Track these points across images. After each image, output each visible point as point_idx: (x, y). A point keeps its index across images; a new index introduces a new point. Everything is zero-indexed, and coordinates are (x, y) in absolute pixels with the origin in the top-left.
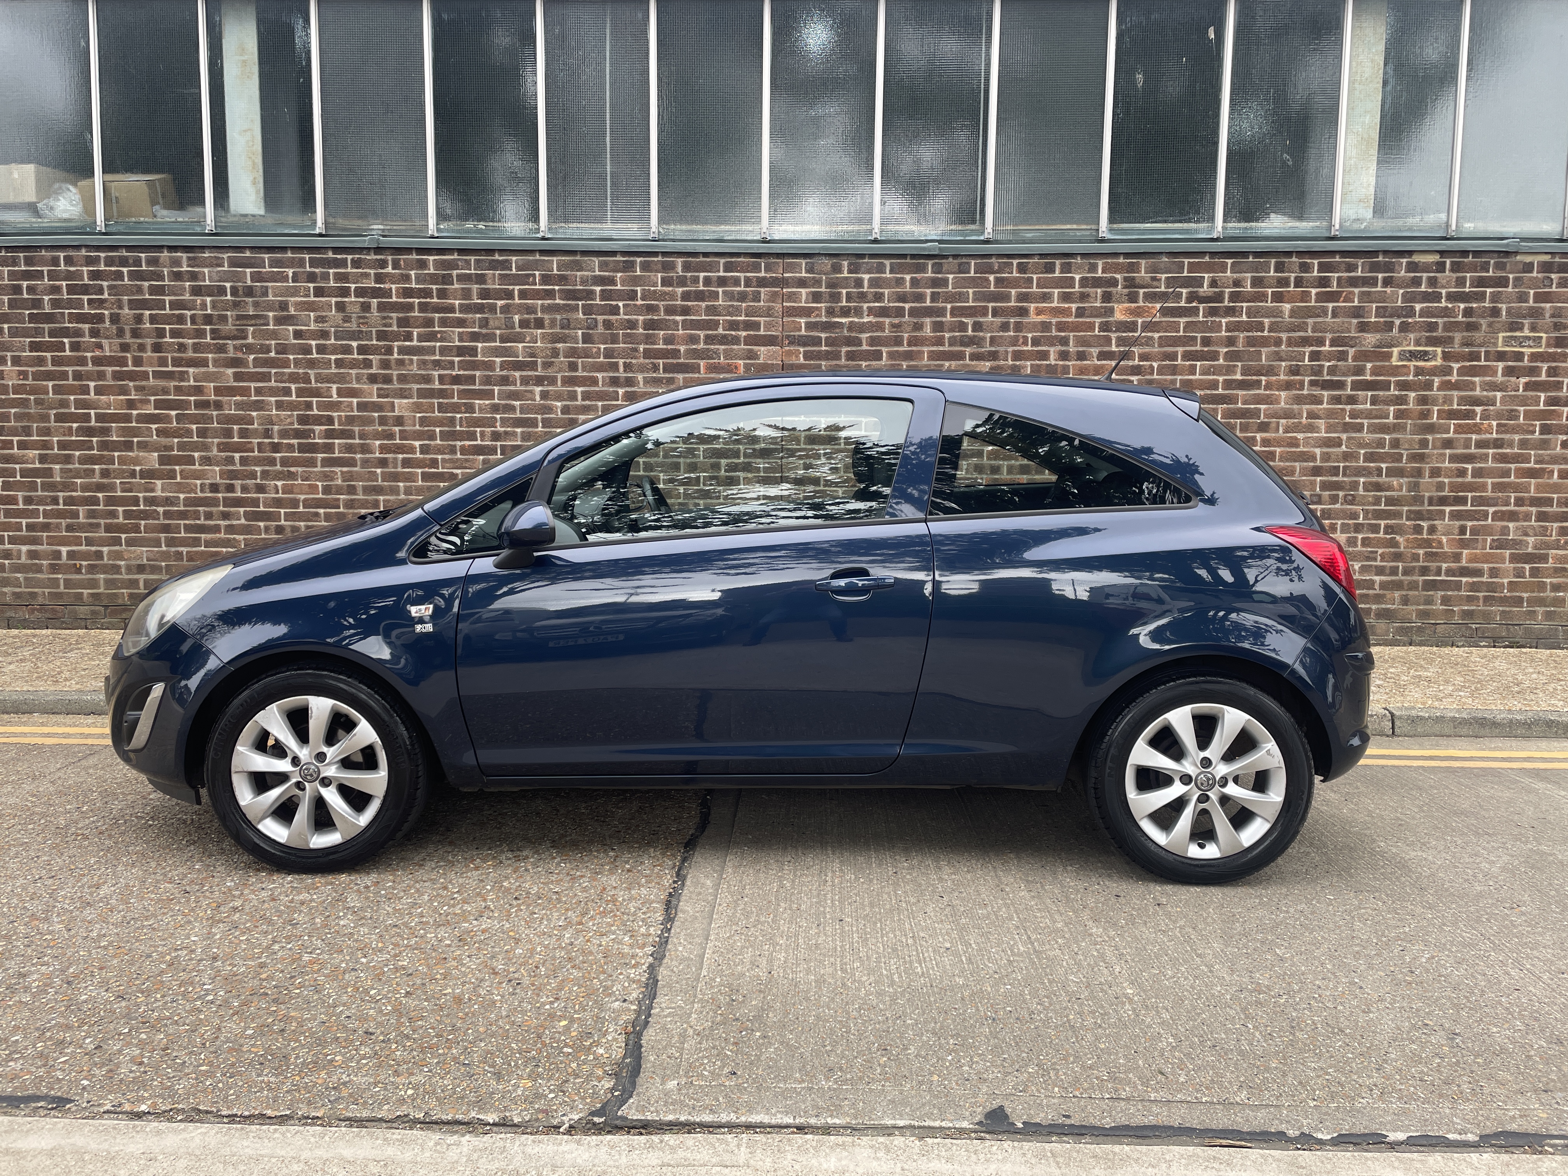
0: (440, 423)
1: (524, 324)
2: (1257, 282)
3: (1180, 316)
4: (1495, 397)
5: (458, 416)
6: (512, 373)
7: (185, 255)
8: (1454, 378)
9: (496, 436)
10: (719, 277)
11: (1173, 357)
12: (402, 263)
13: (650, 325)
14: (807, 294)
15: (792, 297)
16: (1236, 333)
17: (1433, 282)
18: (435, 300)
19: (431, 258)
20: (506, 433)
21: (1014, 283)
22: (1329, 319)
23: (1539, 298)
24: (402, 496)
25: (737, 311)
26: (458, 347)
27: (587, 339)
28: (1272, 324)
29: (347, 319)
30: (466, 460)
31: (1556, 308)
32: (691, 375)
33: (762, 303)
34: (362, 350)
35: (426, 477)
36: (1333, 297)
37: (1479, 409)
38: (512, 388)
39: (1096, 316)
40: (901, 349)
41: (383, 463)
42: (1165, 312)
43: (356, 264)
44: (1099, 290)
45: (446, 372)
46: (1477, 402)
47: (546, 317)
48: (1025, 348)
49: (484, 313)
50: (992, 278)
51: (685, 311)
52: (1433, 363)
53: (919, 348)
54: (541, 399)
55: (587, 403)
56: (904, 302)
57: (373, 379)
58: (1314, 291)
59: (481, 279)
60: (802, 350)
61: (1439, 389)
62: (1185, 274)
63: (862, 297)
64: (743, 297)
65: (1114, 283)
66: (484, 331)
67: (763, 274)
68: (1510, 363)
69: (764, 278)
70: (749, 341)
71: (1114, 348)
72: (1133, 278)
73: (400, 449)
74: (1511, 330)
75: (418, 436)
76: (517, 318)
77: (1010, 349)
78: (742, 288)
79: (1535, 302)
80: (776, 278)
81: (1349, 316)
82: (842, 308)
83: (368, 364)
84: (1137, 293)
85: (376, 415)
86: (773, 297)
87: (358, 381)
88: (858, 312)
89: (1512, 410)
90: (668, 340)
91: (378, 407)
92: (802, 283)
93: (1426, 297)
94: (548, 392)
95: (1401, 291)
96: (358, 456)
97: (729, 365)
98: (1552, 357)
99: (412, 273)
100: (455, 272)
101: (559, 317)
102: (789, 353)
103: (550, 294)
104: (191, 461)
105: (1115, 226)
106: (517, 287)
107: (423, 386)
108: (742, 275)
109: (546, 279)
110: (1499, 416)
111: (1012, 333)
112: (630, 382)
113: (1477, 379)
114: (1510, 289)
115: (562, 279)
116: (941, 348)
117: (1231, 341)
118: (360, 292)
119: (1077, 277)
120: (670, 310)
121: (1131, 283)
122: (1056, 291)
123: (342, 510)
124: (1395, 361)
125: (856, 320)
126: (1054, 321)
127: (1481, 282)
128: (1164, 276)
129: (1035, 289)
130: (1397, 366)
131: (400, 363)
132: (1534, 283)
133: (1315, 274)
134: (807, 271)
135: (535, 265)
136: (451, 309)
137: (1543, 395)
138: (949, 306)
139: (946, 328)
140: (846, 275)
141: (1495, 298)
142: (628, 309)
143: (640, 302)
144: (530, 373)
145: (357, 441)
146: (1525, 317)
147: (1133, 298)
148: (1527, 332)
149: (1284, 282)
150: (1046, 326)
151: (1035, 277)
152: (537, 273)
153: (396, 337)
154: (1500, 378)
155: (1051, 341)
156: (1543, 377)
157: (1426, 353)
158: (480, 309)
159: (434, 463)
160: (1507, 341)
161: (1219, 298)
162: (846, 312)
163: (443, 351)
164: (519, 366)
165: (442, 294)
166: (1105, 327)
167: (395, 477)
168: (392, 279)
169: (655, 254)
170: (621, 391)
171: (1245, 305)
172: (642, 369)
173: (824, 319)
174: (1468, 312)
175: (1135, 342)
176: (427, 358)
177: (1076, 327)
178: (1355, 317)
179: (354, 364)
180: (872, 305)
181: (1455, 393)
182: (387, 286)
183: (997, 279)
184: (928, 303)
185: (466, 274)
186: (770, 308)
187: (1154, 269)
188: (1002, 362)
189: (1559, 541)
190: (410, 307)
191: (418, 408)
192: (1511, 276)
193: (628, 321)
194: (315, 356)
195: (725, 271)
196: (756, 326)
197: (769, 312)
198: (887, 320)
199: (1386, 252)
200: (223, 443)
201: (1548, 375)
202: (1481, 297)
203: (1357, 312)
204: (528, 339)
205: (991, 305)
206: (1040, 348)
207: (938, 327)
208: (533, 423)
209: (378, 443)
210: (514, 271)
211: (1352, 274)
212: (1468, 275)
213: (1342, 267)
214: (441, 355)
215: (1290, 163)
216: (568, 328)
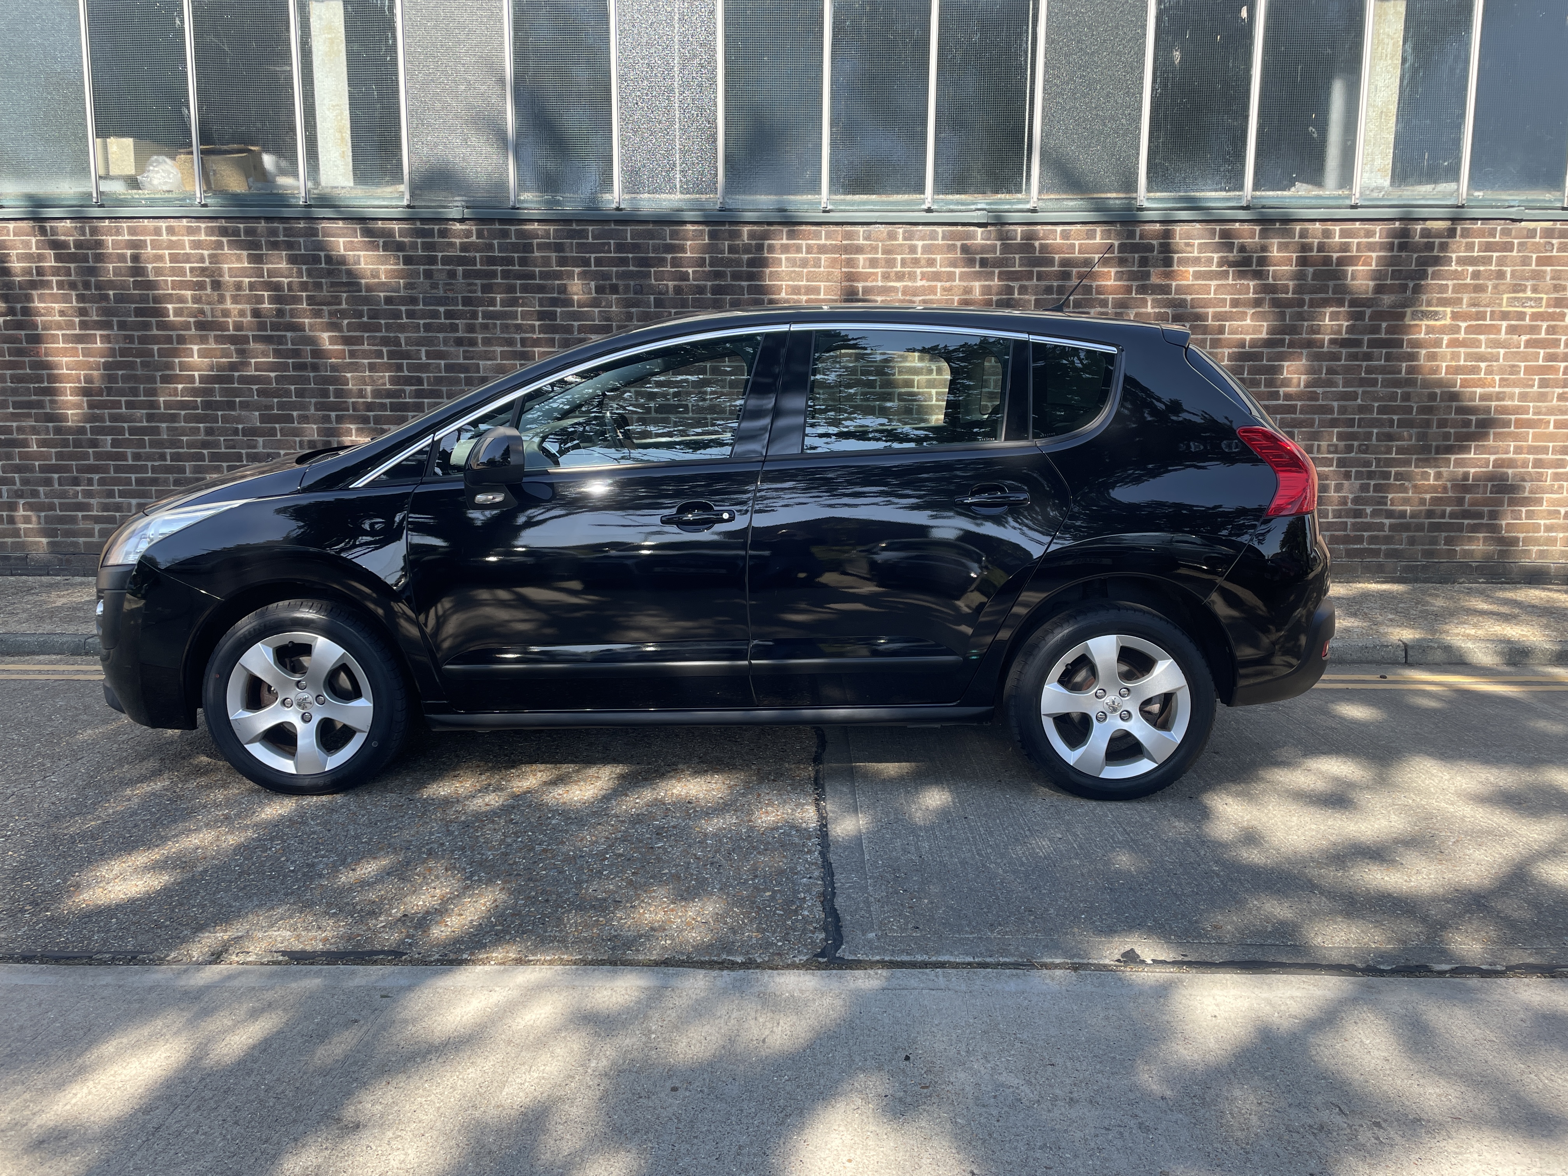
1: (600, 290)
2: (1283, 247)
3: (1211, 280)
4: (1499, 353)
6: (589, 336)
7: (281, 226)
8: (1462, 335)
10: (782, 244)
11: (1205, 317)
12: (485, 232)
13: (717, 290)
14: (865, 259)
15: (851, 262)
16: (1263, 295)
17: (1444, 246)
18: (517, 267)
19: (513, 228)
21: (1058, 249)
22: (1349, 282)
23: (1541, 261)
25: (799, 276)
26: (539, 312)
27: (658, 303)
28: (1296, 286)
29: (434, 286)
31: (1555, 271)
33: (822, 269)
34: (449, 315)
36: (1352, 261)
37: (1483, 365)
39: (1134, 280)
42: (1197, 275)
43: (442, 234)
44: (1136, 256)
45: (527, 335)
46: (1481, 358)
47: (620, 282)
49: (563, 279)
50: (1037, 244)
51: (750, 276)
52: (1442, 322)
56: (955, 267)
57: (459, 342)
58: (1335, 255)
59: (559, 248)
61: (1447, 347)
62: (1217, 240)
63: (916, 262)
64: (804, 263)
65: (1150, 248)
66: (562, 296)
67: (823, 242)
68: (1513, 322)
69: (824, 245)
71: (1150, 310)
72: (1169, 244)
74: (1515, 292)
76: (593, 284)
78: (804, 255)
79: (1537, 265)
80: (836, 245)
81: (1365, 279)
82: (897, 273)
83: (454, 328)
84: (1172, 257)
85: (462, 375)
86: (832, 263)
87: (445, 345)
88: (912, 276)
89: (1514, 366)
90: (734, 304)
91: (465, 369)
92: (860, 249)
93: (1438, 261)
95: (1415, 255)
98: (1552, 317)
99: (495, 242)
100: (535, 241)
101: (632, 283)
103: (623, 262)
104: (289, 419)
105: (1152, 195)
106: (593, 256)
107: (506, 349)
108: (804, 242)
109: (620, 248)
110: (1502, 371)
111: (1055, 296)
113: (1482, 337)
114: (1515, 253)
117: (1258, 303)
118: (446, 260)
119: (1117, 243)
120: (736, 276)
121: (1166, 248)
122: (1097, 256)
124: (1408, 321)
125: (910, 284)
126: (1094, 284)
127: (1488, 247)
128: (1197, 242)
129: (1077, 254)
130: (1410, 325)
131: (485, 327)
132: (1536, 248)
133: (1337, 239)
134: (865, 239)
135: (610, 235)
136: (532, 276)
137: (1542, 352)
138: (997, 271)
139: (994, 291)
140: (901, 241)
141: (1501, 262)
142: (697, 276)
143: (709, 269)
145: (445, 400)
146: (1527, 280)
147: (1168, 262)
148: (1529, 294)
149: (1308, 247)
150: (1086, 289)
151: (1077, 243)
152: (612, 242)
153: (480, 302)
154: (1503, 336)
155: (1092, 304)
156: (1543, 335)
157: (1436, 313)
158: (558, 275)
160: (1511, 301)
161: (1248, 262)
162: (900, 277)
163: (525, 315)
165: (523, 262)
166: (1142, 290)
168: (476, 247)
169: (723, 223)
171: (1271, 268)
173: (880, 284)
174: (1476, 275)
175: (1170, 304)
176: (509, 322)
177: (1115, 291)
178: (1373, 280)
179: (441, 328)
180: (925, 270)
181: (1462, 350)
182: (471, 254)
184: (977, 269)
185: (545, 243)
186: (829, 273)
187: (1188, 235)
189: (1553, 485)
190: (493, 274)
191: (501, 369)
192: (1516, 241)
193: (697, 286)
194: (405, 320)
195: (787, 239)
196: (816, 290)
197: (828, 277)
198: (939, 284)
199: (1401, 220)
200: (319, 403)
201: (1547, 333)
202: (1487, 261)
203: (1375, 275)
204: (604, 304)
205: (1036, 269)
207: (987, 290)
210: (590, 240)
211: (1371, 240)
212: (1477, 240)
213: (1362, 233)
214: (522, 319)
215: (1315, 135)
216: (641, 293)
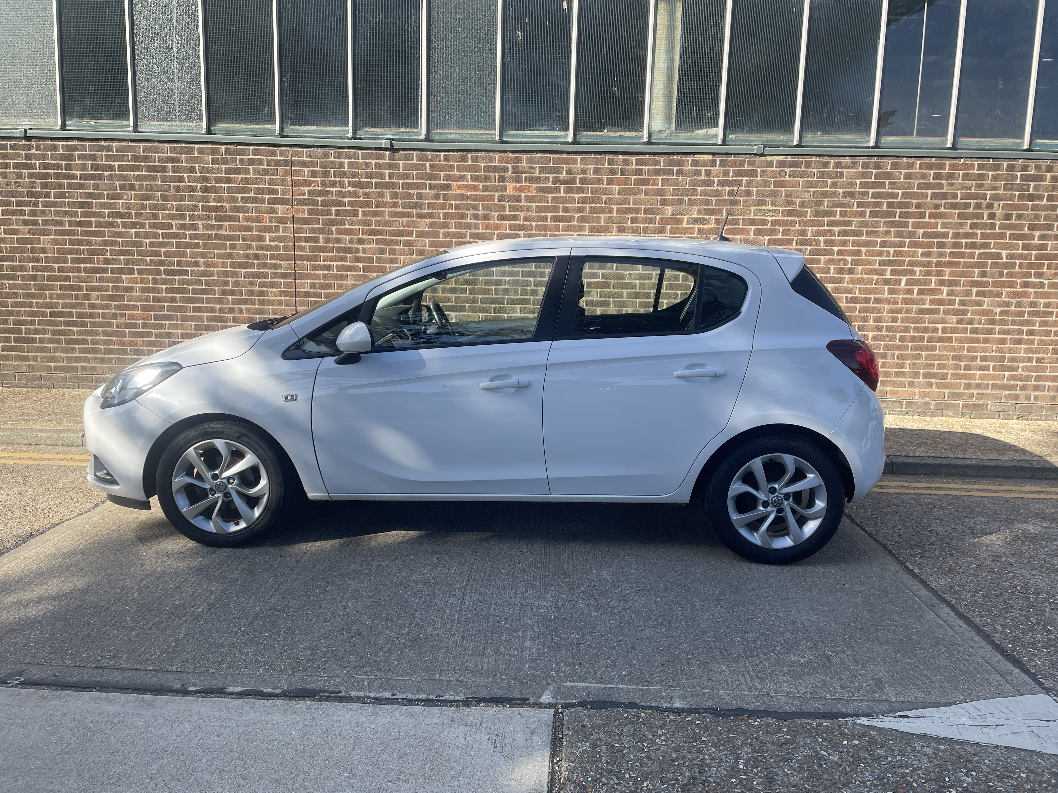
0: (70, 252)
1: (123, 187)
2: (597, 171)
3: (549, 193)
5: (82, 248)
6: (116, 220)
9: (107, 261)
10: (249, 159)
11: (544, 219)
12: (42, 147)
13: (205, 190)
14: (308, 171)
15: (298, 173)
16: (584, 205)
17: (708, 173)
18: (64, 171)
19: (61, 143)
20: (113, 259)
21: (443, 168)
22: (643, 196)
24: (48, 300)
25: (261, 182)
26: (80, 202)
27: (164, 198)
28: (607, 199)
30: (88, 277)
31: (788, 191)
32: (233, 223)
33: (278, 177)
34: (18, 203)
35: (63, 288)
36: (645, 182)
38: (116, 230)
39: (495, 192)
40: (370, 209)
41: (34, 278)
42: (539, 190)
43: (13, 147)
44: (497, 174)
45: (73, 219)
47: (137, 183)
48: (451, 211)
49: (95, 180)
50: (428, 164)
51: (228, 181)
52: (709, 226)
53: (383, 209)
54: (136, 237)
55: (166, 240)
56: (371, 178)
57: (26, 223)
58: (633, 178)
59: (93, 158)
60: (306, 208)
62: (551, 165)
63: (344, 174)
64: (266, 172)
65: (505, 170)
66: (96, 192)
67: (278, 158)
68: (758, 227)
69: (279, 160)
70: (271, 201)
71: (507, 213)
72: (518, 167)
73: (45, 269)
74: (759, 205)
75: (57, 260)
76: (117, 183)
77: (441, 212)
78: (265, 167)
79: (774, 187)
80: (287, 160)
81: (654, 195)
82: (331, 181)
83: (22, 213)
84: (521, 177)
85: (29, 246)
86: (285, 173)
87: (17, 224)
88: (341, 184)
90: (218, 200)
91: (30, 241)
92: (304, 164)
93: (704, 183)
94: (139, 232)
95: (688, 179)
96: (19, 273)
97: (258, 217)
98: (786, 223)
99: (49, 153)
100: (76, 153)
101: (145, 183)
102: (298, 210)
103: (138, 168)
105: (504, 132)
106: (117, 163)
107: (58, 228)
108: (265, 158)
109: (135, 158)
111: (442, 201)
112: (193, 227)
113: (737, 237)
114: (759, 178)
115: (146, 159)
116: (397, 210)
117: (581, 210)
118: (16, 166)
119: (483, 165)
120: (218, 180)
121: (517, 170)
122: (469, 174)
123: (10, 308)
124: (685, 225)
125: (340, 189)
126: (469, 193)
127: (739, 174)
128: (538, 166)
129: (455, 173)
130: (686, 228)
131: (43, 213)
133: (634, 167)
134: (307, 157)
135: (129, 149)
136: (73, 177)
138: (401, 182)
139: (399, 196)
140: (333, 159)
141: (749, 184)
142: (191, 180)
143: (198, 174)
144: (127, 220)
145: (18, 263)
146: (768, 197)
147: (518, 180)
148: (769, 207)
149: (613, 172)
150: (463, 197)
151: (455, 164)
152: (129, 154)
153: (40, 195)
154: (752, 236)
155: (467, 207)
156: (780, 236)
157: (704, 220)
158: (93, 177)
159: (67, 279)
160: (757, 212)
161: (572, 181)
162: (333, 184)
163: (71, 205)
164: (120, 215)
165: (68, 167)
166: (501, 199)
167: (43, 287)
168: (36, 157)
169: (207, 143)
170: (188, 233)
171: (590, 186)
172: (201, 218)
173: (320, 188)
174: (731, 193)
175: (521, 209)
176: (60, 209)
177: (483, 198)
178: (660, 195)
179: (13, 213)
180: (350, 180)
182: (33, 162)
183: (430, 164)
184: (387, 180)
185: (82, 154)
186: (283, 181)
187: (531, 161)
188: (436, 220)
190: (48, 176)
191: (55, 242)
192: (759, 170)
193: (191, 186)
195: (253, 155)
196: (275, 192)
197: (283, 183)
198: (361, 190)
199: (678, 153)
201: (783, 235)
202: (739, 184)
203: (660, 192)
204: (125, 197)
205: (427, 182)
206: (460, 211)
207: (394, 195)
208: (130, 253)
209: (31, 264)
210: (114, 153)
211: (657, 167)
212: (731, 169)
213: (650, 162)
214: (69, 207)
215: (617, 93)
216: (151, 191)
